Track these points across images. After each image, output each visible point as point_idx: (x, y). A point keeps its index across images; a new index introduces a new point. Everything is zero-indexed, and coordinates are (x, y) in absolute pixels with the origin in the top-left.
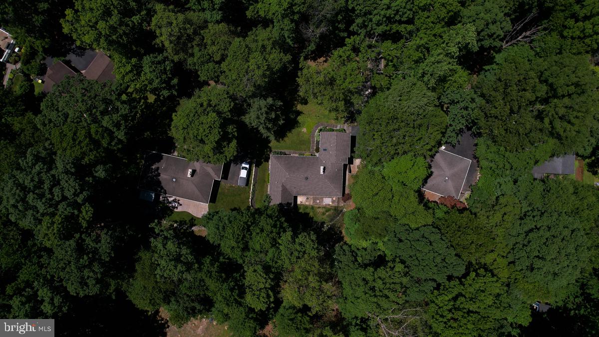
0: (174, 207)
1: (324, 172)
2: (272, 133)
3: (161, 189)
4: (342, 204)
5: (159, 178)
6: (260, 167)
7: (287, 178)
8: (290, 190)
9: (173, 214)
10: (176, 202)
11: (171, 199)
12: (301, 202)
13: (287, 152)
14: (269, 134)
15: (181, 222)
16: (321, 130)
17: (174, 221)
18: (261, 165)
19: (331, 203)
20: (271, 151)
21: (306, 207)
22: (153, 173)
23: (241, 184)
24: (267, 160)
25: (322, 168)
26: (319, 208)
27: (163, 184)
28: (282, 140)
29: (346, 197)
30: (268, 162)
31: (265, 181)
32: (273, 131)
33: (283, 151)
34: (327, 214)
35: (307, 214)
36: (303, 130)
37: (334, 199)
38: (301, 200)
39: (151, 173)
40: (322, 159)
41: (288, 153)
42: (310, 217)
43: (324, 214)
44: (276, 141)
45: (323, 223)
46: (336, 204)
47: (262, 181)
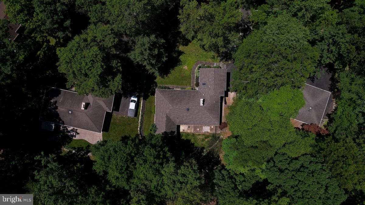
0: (73, 136)
1: (203, 104)
2: (157, 69)
3: (60, 121)
4: (219, 131)
5: (57, 110)
6: (147, 100)
7: (170, 110)
8: (173, 120)
9: (72, 142)
10: (74, 131)
11: (69, 129)
12: (184, 130)
13: (171, 86)
14: (153, 70)
15: (79, 148)
16: (200, 67)
17: (72, 148)
18: (148, 98)
19: (209, 131)
20: (156, 86)
21: (188, 134)
22: (52, 107)
23: (131, 115)
24: (153, 93)
25: (202, 100)
26: (199, 135)
27: (61, 116)
28: (166, 76)
29: (222, 125)
30: (154, 95)
31: (151, 112)
32: (157, 68)
33: (167, 86)
34: (206, 140)
35: (188, 141)
36: (184, 68)
37: (212, 127)
38: (183, 128)
39: (50, 106)
40: (201, 92)
41: (172, 88)
42: (192, 143)
43: (203, 140)
44: (160, 77)
45: (203, 148)
46: (214, 132)
47: (149, 113)
